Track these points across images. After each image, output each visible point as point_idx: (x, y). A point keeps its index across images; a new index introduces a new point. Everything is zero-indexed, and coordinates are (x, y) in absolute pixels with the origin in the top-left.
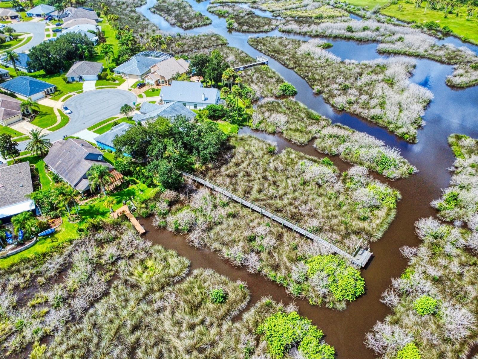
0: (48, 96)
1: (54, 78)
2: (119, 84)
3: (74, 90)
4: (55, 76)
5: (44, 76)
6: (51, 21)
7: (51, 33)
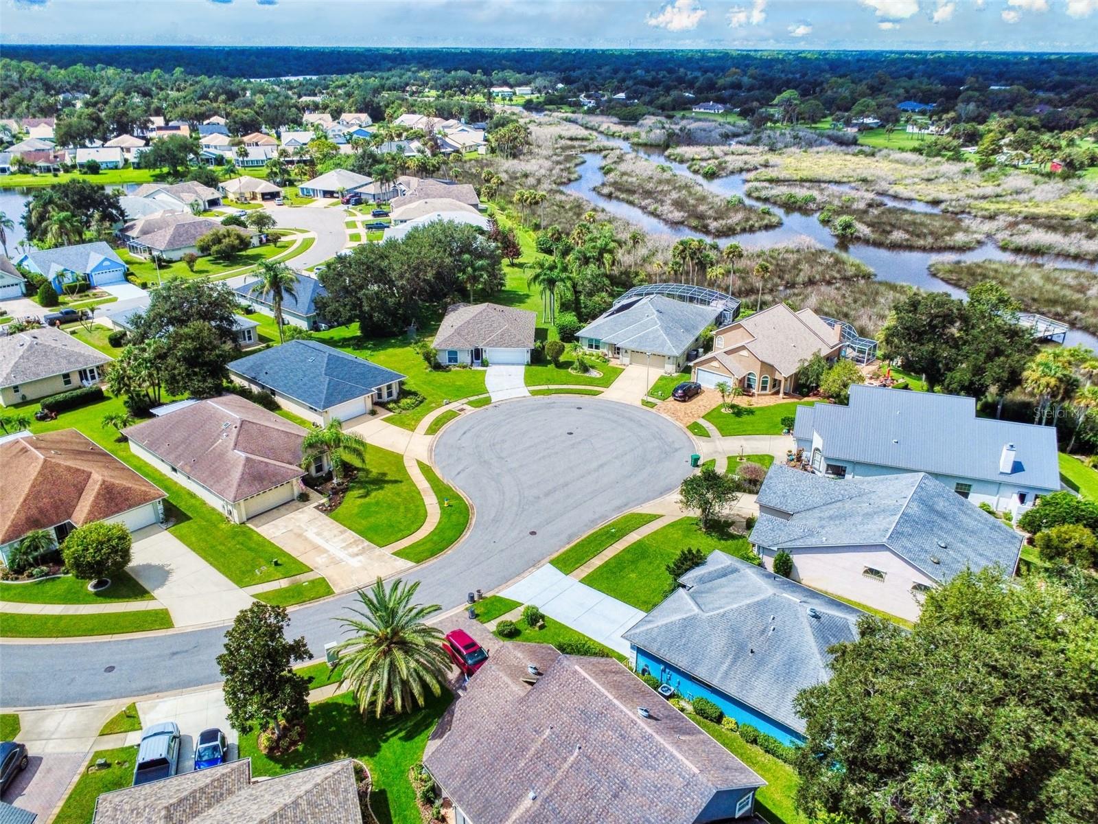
0: (378, 409)
1: (390, 351)
2: (607, 382)
3: (459, 393)
4: (393, 346)
5: (357, 343)
6: (359, 207)
7: (362, 231)
